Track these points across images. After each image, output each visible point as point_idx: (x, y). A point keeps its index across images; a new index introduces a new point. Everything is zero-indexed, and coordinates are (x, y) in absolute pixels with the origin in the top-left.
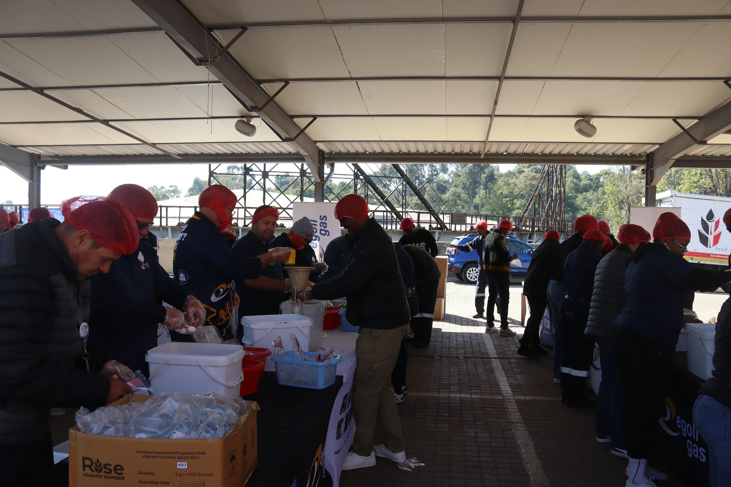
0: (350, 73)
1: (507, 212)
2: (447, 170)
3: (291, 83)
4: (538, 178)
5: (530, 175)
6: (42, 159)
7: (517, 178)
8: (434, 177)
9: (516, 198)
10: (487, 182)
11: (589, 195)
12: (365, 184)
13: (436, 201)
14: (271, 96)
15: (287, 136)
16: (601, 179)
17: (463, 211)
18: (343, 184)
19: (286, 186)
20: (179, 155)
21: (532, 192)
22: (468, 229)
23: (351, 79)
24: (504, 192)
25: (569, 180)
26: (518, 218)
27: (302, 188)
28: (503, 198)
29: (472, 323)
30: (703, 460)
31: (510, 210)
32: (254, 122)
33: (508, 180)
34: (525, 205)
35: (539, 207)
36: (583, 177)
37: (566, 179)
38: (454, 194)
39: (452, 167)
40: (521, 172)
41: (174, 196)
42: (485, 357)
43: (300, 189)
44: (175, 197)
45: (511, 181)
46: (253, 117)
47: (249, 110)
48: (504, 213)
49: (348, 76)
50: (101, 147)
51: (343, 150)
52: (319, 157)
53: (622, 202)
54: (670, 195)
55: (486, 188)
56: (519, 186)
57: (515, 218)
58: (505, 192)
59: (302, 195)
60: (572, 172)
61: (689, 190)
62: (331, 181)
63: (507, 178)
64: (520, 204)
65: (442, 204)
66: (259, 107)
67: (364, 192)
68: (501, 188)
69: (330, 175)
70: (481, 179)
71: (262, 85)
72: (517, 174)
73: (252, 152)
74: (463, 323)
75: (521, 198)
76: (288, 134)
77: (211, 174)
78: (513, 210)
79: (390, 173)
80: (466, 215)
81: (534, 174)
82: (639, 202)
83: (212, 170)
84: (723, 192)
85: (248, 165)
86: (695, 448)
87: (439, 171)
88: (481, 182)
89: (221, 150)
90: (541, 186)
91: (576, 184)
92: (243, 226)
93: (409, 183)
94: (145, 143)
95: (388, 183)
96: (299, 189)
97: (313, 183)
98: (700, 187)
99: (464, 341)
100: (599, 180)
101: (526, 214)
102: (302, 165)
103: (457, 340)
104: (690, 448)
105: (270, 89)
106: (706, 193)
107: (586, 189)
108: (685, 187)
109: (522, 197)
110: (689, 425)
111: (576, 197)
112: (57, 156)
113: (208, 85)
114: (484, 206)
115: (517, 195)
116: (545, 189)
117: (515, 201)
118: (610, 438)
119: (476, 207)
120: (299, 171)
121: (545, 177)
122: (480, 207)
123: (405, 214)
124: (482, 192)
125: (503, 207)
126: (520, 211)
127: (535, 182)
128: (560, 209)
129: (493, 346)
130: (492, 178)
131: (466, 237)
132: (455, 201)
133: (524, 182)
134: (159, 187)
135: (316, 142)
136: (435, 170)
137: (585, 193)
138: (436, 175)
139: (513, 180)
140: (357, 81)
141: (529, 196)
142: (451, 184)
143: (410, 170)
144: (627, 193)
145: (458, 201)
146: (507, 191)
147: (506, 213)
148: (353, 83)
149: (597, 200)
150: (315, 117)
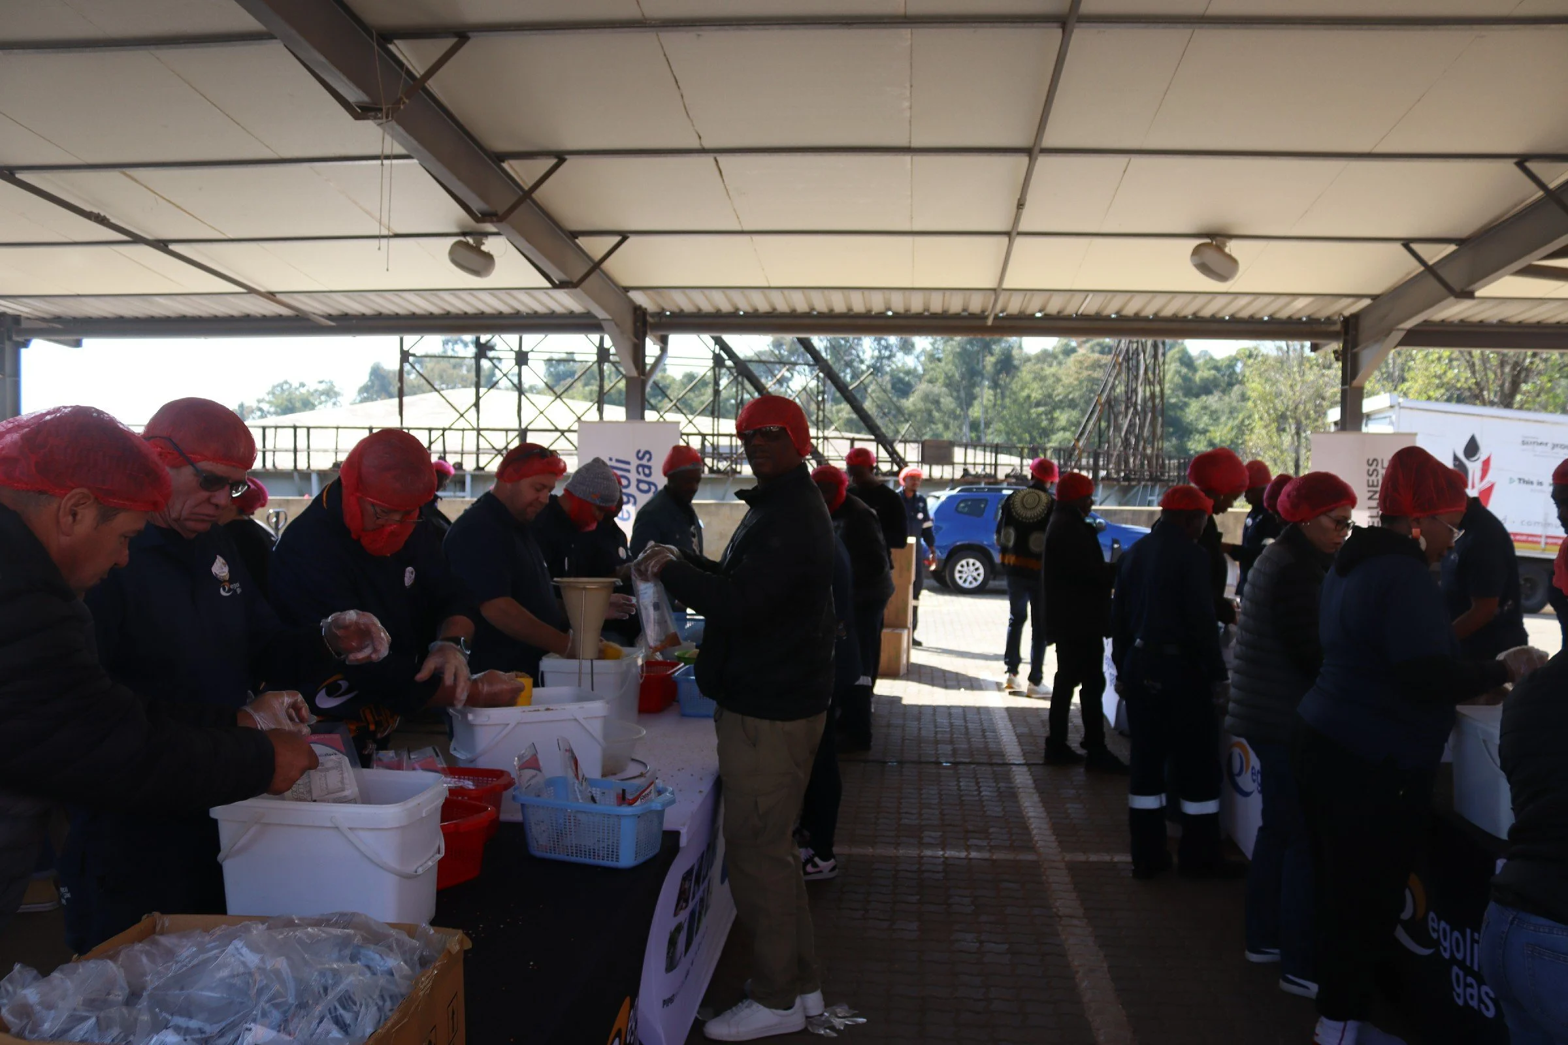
0: (700, 138)
1: (1041, 438)
2: (913, 346)
3: (571, 161)
4: (1106, 365)
5: (1089, 357)
6: (24, 325)
7: (1060, 363)
8: (885, 362)
9: (1059, 408)
10: (998, 372)
11: (1213, 401)
12: (736, 378)
13: (889, 413)
14: (526, 188)
15: (563, 277)
16: (1239, 367)
17: (948, 436)
18: (690, 377)
19: (569, 381)
20: (330, 317)
21: (1092, 395)
22: (958, 474)
23: (703, 151)
24: (1033, 395)
25: (1171, 370)
26: (1064, 451)
27: (601, 387)
28: (1030, 407)
29: (968, 684)
30: (1490, 1014)
31: (1046, 433)
32: (489, 245)
33: (1042, 369)
34: (1079, 423)
35: (1108, 427)
36: (1199, 362)
37: (1166, 367)
38: (926, 398)
39: (922, 343)
40: (1068, 352)
41: (326, 401)
42: (995, 763)
43: (597, 389)
44: (330, 404)
45: (1048, 371)
46: (487, 234)
47: (477, 220)
48: (1033, 439)
49: (695, 144)
50: (157, 299)
51: (688, 307)
52: (635, 323)
53: (1282, 417)
54: (1388, 405)
55: (995, 385)
56: (1066, 381)
57: (1058, 451)
58: (1036, 395)
59: (601, 399)
60: (1178, 352)
61: (1425, 393)
62: (665, 370)
63: (1039, 366)
64: (1068, 420)
65: (902, 419)
66: (500, 212)
67: (735, 394)
68: (1026, 385)
69: (659, 360)
70: (984, 367)
71: (505, 165)
72: (1061, 357)
73: (488, 310)
74: (949, 683)
75: (1070, 406)
76: (565, 273)
77: (405, 356)
78: (1053, 431)
79: (792, 353)
80: (952, 444)
81: (1096, 356)
82: (1319, 416)
83: (405, 348)
84: (1495, 396)
85: (484, 338)
86: (1471, 986)
87: (895, 349)
88: (984, 372)
89: (422, 305)
90: (1114, 383)
91: (1185, 379)
92: (475, 470)
93: (831, 375)
94: (251, 291)
95: (788, 374)
96: (595, 388)
97: (624, 376)
98: (1448, 386)
99: (951, 725)
100: (1234, 370)
101: (1081, 444)
102: (602, 340)
103: (935, 721)
104: (1459, 986)
105: (524, 172)
106: (1460, 400)
107: (1206, 389)
108: (1417, 386)
109: (1072, 404)
110: (1456, 934)
111: (1186, 405)
112: (58, 319)
113: (382, 164)
114: (991, 423)
115: (1061, 401)
116: (1120, 389)
117: (1057, 414)
118: (1277, 951)
119: (974, 426)
120: (595, 351)
121: (1120, 364)
122: (982, 426)
123: (823, 442)
124: (986, 394)
125: (1031, 425)
126: (1068, 435)
127: (1098, 374)
128: (1154, 433)
129: (1015, 737)
130: (1007, 364)
131: (955, 492)
132: (930, 413)
133: (1077, 372)
134: (295, 384)
135: (627, 289)
136: (886, 348)
137: (1204, 398)
138: (889, 358)
139: (1053, 370)
140: (715, 155)
141: (1088, 403)
142: (920, 378)
143: (834, 348)
144: (1293, 398)
145: (936, 414)
146: (1040, 392)
147: (1038, 439)
148: (708, 160)
149: (1231, 413)
150: (624, 236)
